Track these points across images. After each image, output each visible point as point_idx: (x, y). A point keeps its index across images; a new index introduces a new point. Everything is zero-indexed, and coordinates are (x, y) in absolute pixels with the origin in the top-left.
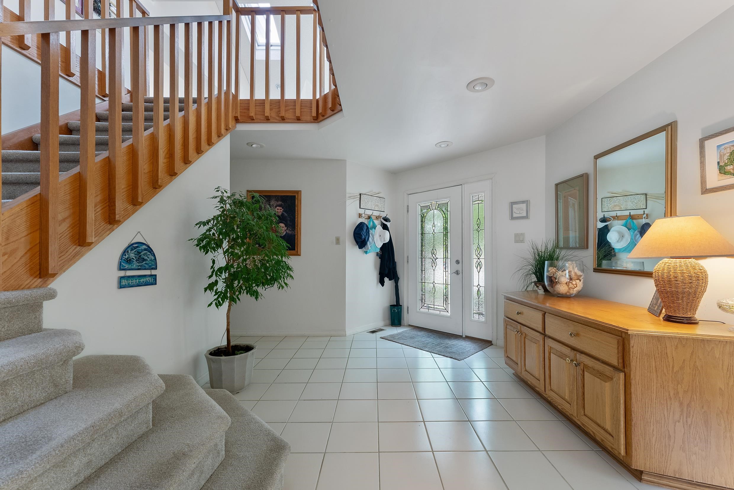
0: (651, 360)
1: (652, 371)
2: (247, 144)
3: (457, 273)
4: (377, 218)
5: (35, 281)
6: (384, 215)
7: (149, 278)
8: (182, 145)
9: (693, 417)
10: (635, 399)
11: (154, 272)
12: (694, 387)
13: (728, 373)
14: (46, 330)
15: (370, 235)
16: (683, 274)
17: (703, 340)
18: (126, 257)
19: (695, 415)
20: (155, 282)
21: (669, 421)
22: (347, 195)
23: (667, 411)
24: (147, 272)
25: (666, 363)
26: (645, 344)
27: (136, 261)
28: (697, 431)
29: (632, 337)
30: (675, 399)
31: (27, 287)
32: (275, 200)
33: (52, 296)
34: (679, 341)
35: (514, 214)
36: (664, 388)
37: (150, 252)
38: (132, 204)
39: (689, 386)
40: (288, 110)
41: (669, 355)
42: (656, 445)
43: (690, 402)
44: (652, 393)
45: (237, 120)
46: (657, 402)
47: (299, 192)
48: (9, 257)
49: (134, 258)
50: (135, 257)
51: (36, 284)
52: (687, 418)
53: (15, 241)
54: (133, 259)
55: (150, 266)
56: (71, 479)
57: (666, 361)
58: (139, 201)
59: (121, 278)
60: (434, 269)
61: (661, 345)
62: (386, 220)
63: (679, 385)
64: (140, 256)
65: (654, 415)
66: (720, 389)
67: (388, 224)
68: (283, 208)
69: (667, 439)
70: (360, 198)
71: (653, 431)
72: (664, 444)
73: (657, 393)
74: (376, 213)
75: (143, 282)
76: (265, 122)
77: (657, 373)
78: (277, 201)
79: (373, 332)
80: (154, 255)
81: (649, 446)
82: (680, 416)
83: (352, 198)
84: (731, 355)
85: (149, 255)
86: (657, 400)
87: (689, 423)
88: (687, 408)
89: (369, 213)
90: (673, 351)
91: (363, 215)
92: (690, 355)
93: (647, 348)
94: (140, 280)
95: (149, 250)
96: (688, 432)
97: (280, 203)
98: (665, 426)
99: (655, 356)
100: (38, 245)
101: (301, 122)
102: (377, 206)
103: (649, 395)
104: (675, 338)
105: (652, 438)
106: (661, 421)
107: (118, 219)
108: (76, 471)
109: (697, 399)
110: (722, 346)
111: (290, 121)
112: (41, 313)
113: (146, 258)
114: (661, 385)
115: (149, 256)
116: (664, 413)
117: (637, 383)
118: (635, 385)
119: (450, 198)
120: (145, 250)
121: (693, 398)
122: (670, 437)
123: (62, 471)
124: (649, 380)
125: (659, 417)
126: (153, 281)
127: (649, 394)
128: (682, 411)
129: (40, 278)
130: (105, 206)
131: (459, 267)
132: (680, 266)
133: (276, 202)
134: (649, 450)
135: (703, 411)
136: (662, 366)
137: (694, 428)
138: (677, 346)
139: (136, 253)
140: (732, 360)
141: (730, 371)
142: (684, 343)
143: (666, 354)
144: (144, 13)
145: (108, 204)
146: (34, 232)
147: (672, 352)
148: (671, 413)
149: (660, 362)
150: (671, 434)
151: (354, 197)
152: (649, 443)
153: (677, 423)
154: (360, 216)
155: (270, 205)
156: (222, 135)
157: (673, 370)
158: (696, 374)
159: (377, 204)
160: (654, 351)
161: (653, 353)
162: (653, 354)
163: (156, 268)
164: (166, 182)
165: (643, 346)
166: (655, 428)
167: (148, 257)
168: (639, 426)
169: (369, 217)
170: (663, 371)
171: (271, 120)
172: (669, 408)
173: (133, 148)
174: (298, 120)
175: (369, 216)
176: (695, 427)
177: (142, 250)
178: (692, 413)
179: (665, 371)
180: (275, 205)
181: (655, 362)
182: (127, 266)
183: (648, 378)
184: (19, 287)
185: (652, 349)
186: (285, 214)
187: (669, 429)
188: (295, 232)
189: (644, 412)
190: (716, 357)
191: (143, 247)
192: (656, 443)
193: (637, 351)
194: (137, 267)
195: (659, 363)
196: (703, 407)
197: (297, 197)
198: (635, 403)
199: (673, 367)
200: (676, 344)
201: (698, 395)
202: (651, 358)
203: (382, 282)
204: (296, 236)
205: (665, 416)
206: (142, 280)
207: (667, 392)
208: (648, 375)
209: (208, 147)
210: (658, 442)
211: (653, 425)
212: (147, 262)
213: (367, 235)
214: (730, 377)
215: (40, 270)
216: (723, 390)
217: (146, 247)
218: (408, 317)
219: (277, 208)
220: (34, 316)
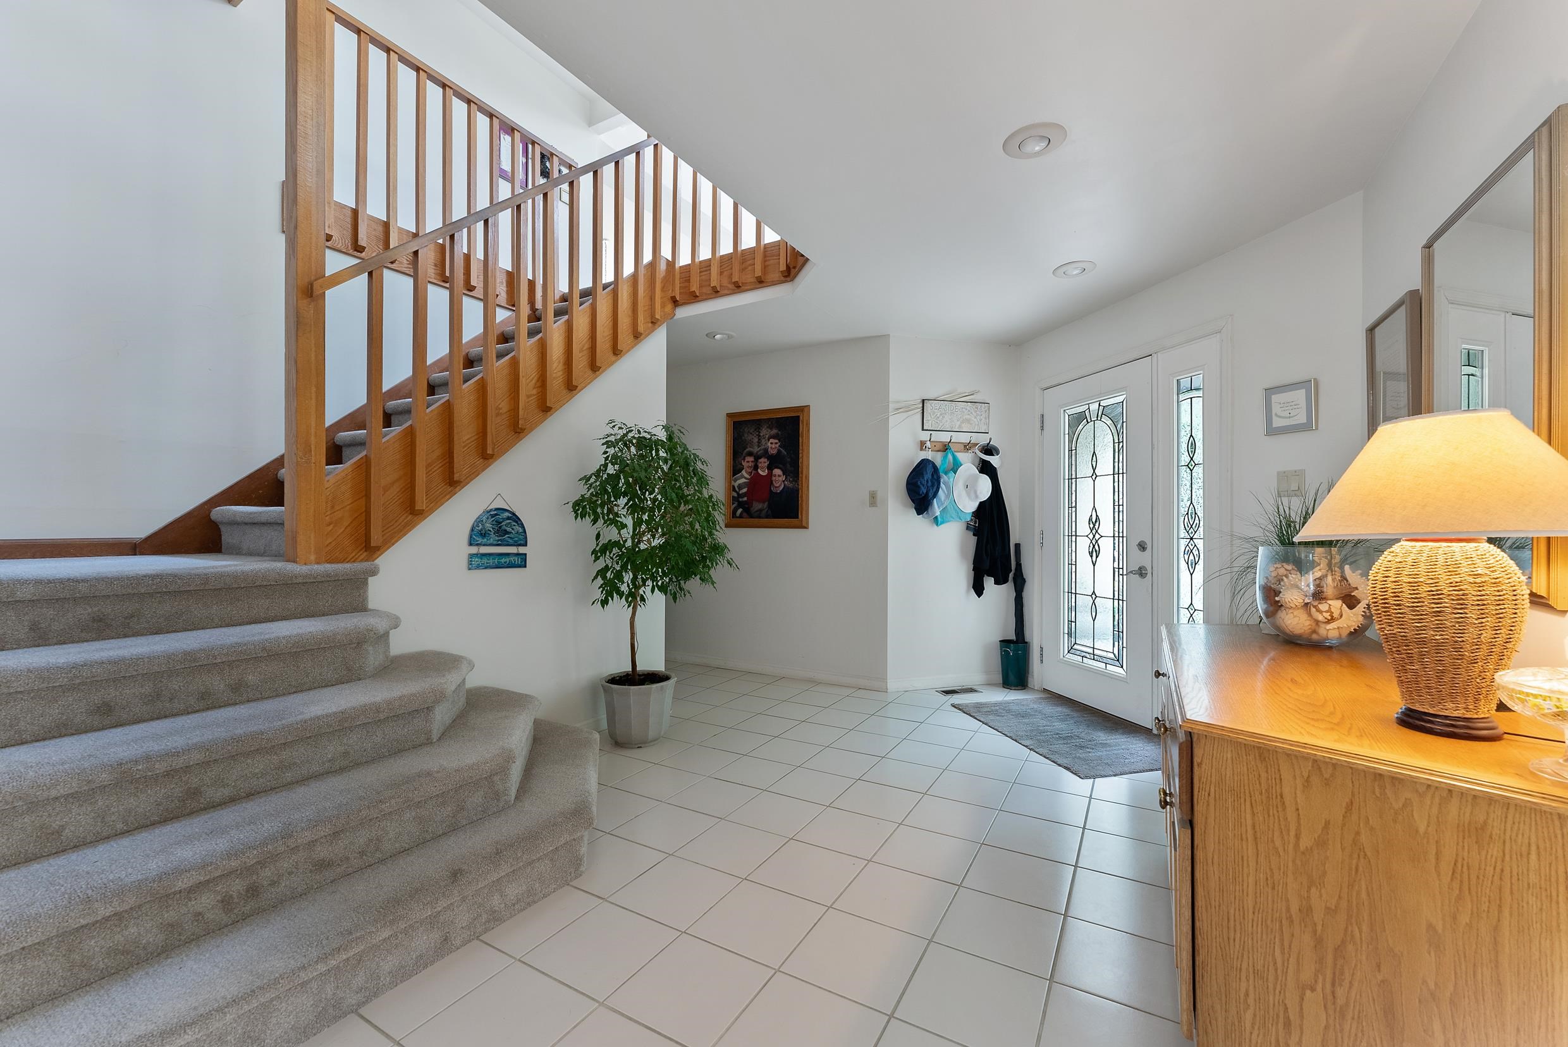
0: (1243, 806)
1: (1244, 836)
2: (707, 335)
3: (1141, 572)
4: (967, 447)
5: (361, 554)
6: (983, 440)
7: (514, 558)
8: (565, 364)
9: (1350, 988)
10: (1204, 900)
11: (522, 550)
12: (1354, 903)
13: (1456, 885)
14: (371, 610)
15: (942, 485)
16: (1414, 585)
17: (1378, 776)
18: (480, 528)
19: (1356, 984)
20: (523, 563)
21: (1286, 979)
22: (891, 406)
23: (1283, 953)
24: (512, 550)
25: (1279, 820)
26: (1229, 761)
27: (494, 534)
28: (1362, 1031)
29: (1198, 739)
30: (1303, 925)
31: (353, 560)
32: (767, 427)
33: (373, 572)
34: (1313, 767)
35: (1274, 418)
36: (1273, 888)
37: (517, 522)
38: (482, 458)
39: (1340, 897)
40: (746, 268)
41: (1288, 799)
42: (1254, 1036)
43: (1343, 942)
44: (1245, 894)
45: (676, 303)
46: (1256, 919)
47: (806, 409)
48: (334, 527)
49: (492, 530)
50: (493, 528)
51: (362, 557)
52: (1333, 985)
53: (340, 510)
54: (490, 531)
55: (516, 542)
56: (324, 763)
57: (1279, 817)
58: (488, 452)
59: (471, 556)
60: (1094, 560)
61: (1267, 773)
62: (989, 450)
63: (1313, 890)
64: (500, 527)
65: (1249, 952)
66: (1430, 927)
67: (994, 460)
68: (779, 441)
69: (1281, 1026)
70: (923, 410)
71: (1247, 994)
72: (1273, 1037)
73: (1256, 897)
74: (964, 438)
75: (505, 562)
76: (713, 296)
77: (1257, 844)
78: (771, 429)
79: (947, 692)
80: (523, 527)
81: (1237, 1032)
82: (1316, 975)
83: (900, 410)
84: (1464, 831)
85: (514, 525)
86: (1256, 914)
87: (1341, 1001)
88: (1335, 959)
89: (944, 437)
90: (1298, 792)
91: (928, 444)
92: (1344, 810)
93: (1233, 774)
94: (501, 560)
95: (515, 518)
96: (1338, 1026)
97: (775, 431)
98: (1277, 992)
99: (1253, 798)
100: (364, 514)
101: (765, 285)
102: (968, 421)
103: (1237, 898)
104: (1306, 757)
105: (1245, 1014)
106: (1268, 975)
107: (458, 479)
108: (330, 756)
109: (1361, 939)
110: (1437, 800)
111: (749, 287)
112: (366, 591)
113: (509, 529)
114: (1267, 879)
115: (514, 527)
116: (1273, 955)
117: (1210, 861)
118: (1205, 864)
119: (1126, 391)
120: (508, 518)
121: (1353, 936)
122: (1288, 1024)
123: (314, 751)
124: (1237, 857)
125: (1262, 961)
126: (521, 562)
127: (1237, 894)
128: (1321, 961)
129: (366, 551)
130: (444, 462)
131: (1144, 559)
132: (1415, 564)
133: (769, 430)
134: (1237, 1042)
135: (1380, 977)
136: (1269, 826)
137: (1353, 1018)
138: (1308, 780)
139: (494, 523)
140: (1466, 848)
141: (1461, 882)
142: (1327, 776)
143: (1279, 797)
144: (570, 167)
145: (447, 460)
146: (359, 499)
147: (1295, 794)
148: (1292, 960)
149: (1266, 816)
150: (1292, 1018)
151: (908, 409)
152: (1236, 1023)
153: (1308, 992)
154: (922, 445)
155: (760, 436)
156: (641, 334)
157: (1297, 845)
158: (1361, 869)
159: (968, 417)
160: (1251, 785)
161: (1246, 787)
162: (1247, 792)
163: (525, 545)
164: (536, 422)
165: (1224, 767)
166: (1251, 988)
167: (513, 529)
168: (1214, 971)
169: (945, 448)
170: (1273, 841)
171: (722, 292)
172: (1286, 944)
173: (483, 382)
174: (761, 283)
175: (945, 445)
176: (1356, 1017)
177: (504, 520)
178: (1347, 975)
179: (1278, 843)
180: (767, 436)
181: (1253, 814)
182: (480, 540)
183: (1236, 853)
184: (344, 560)
185: (1246, 778)
186: (783, 451)
187: (1287, 1002)
188: (798, 485)
189: (1226, 939)
190: (1417, 831)
191: (505, 514)
192: (1253, 1028)
193: (1209, 778)
194: (495, 543)
195: (1261, 818)
196: (1379, 966)
197: (801, 418)
198: (1204, 910)
199: (1298, 837)
200: (1306, 775)
201: (1365, 928)
202: (1242, 800)
203: (979, 589)
204: (800, 491)
205: (1276, 963)
206: (503, 560)
207: (1282, 901)
208: (1236, 845)
209: (613, 358)
210: (1259, 1029)
211: (1248, 981)
212: (511, 535)
213: (933, 486)
214: (1460, 898)
215: (366, 541)
216: (1440, 931)
217: (510, 515)
218: (1042, 672)
219: (771, 440)
220: (358, 594)
